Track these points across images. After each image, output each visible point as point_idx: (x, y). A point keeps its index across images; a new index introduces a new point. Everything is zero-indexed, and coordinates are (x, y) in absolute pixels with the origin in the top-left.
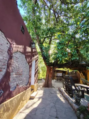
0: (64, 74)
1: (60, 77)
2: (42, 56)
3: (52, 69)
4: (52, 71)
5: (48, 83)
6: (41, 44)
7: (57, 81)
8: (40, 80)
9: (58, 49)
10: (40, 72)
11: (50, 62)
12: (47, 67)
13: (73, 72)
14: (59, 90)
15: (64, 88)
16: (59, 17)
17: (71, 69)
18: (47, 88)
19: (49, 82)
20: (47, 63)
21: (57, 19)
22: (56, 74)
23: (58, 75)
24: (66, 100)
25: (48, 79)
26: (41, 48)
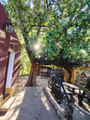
0: (49, 70)
1: (45, 73)
2: (26, 49)
3: (37, 66)
4: (37, 68)
5: (31, 81)
6: (25, 33)
7: (41, 77)
8: (24, 75)
9: (48, 41)
10: (24, 68)
11: (36, 57)
12: (32, 63)
13: (59, 69)
14: (44, 89)
15: (49, 87)
16: (50, 4)
17: (57, 66)
18: (30, 88)
19: (33, 81)
20: (32, 59)
21: (48, 6)
22: (41, 70)
23: (43, 72)
24: (52, 107)
25: (32, 77)
26: (26, 39)
